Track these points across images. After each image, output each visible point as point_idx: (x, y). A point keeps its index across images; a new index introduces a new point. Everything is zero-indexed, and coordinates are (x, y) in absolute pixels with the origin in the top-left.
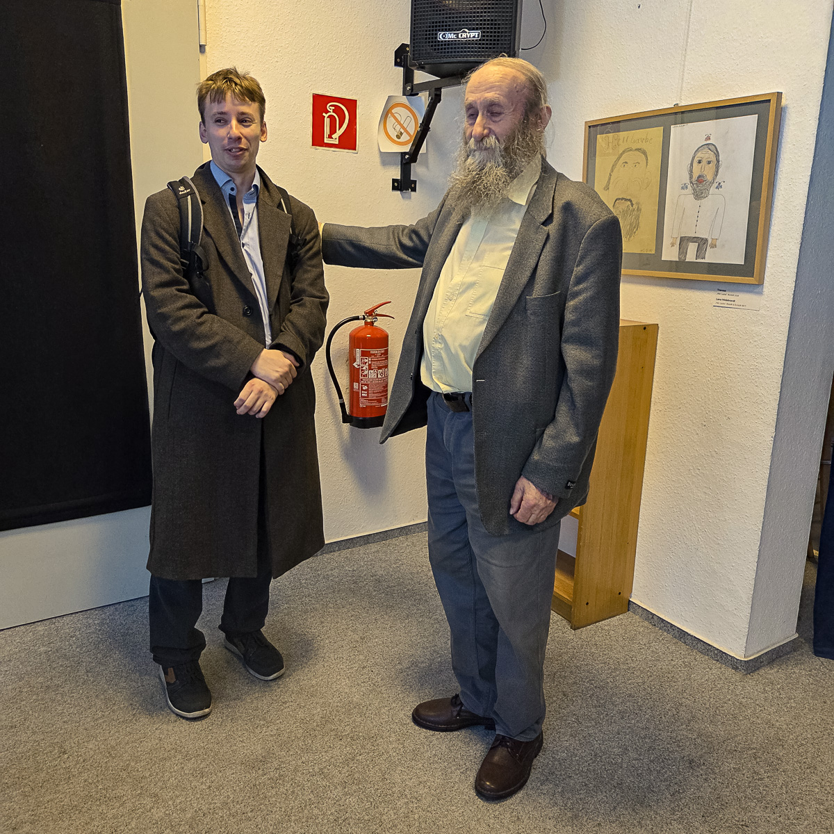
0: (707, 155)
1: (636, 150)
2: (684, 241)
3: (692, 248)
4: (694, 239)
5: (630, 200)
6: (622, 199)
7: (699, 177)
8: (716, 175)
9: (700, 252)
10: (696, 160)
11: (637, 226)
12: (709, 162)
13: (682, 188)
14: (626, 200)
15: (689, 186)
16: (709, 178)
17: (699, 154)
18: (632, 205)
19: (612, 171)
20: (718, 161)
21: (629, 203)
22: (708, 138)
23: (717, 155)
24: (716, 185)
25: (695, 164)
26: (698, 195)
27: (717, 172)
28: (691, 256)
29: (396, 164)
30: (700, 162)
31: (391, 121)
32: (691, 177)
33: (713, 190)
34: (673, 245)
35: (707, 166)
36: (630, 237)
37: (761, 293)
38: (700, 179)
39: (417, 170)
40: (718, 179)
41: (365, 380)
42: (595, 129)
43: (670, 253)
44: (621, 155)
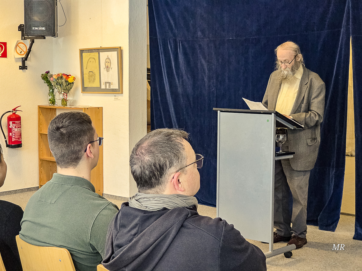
0: (108, 60)
1: (93, 58)
2: (106, 83)
4: (108, 83)
5: (93, 72)
9: (109, 85)
11: (95, 79)
14: (91, 72)
15: (105, 68)
16: (109, 66)
17: (107, 60)
19: (87, 63)
22: (108, 56)
24: (111, 68)
25: (106, 63)
26: (108, 71)
27: (111, 65)
29: (20, 61)
31: (18, 48)
32: (105, 66)
33: (110, 69)
34: (103, 84)
35: (108, 63)
36: (93, 82)
37: (123, 96)
38: (107, 67)
39: (27, 63)
40: (111, 67)
41: (14, 132)
42: (82, 51)
43: (103, 87)
44: (89, 59)
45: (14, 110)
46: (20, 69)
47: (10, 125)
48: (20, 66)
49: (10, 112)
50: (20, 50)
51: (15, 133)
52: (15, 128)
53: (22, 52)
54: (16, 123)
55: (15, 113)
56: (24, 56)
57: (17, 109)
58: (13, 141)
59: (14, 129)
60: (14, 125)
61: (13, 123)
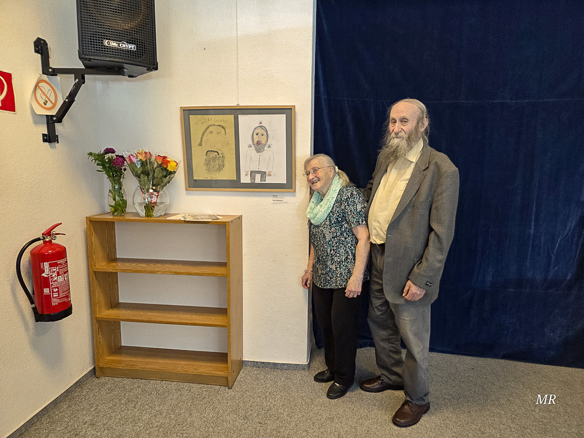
0: (260, 131)
1: (217, 125)
2: (253, 174)
3: (258, 176)
4: (258, 172)
5: (218, 152)
6: (212, 151)
7: (257, 142)
8: (267, 142)
9: (263, 178)
10: (255, 133)
11: (223, 166)
12: (262, 135)
13: (249, 147)
14: (214, 152)
15: (253, 146)
16: (263, 142)
17: (256, 131)
18: (219, 154)
19: (203, 135)
20: (267, 135)
21: (216, 153)
22: (261, 123)
23: (267, 132)
24: (268, 146)
25: (255, 135)
26: (258, 151)
27: (267, 140)
28: (258, 180)
29: (42, 123)
30: (257, 134)
31: (39, 92)
32: (253, 142)
33: (266, 148)
34: (246, 175)
35: (262, 137)
36: (219, 171)
37: (295, 196)
38: (258, 143)
40: (269, 143)
41: (55, 284)
42: (188, 113)
43: (245, 179)
44: (208, 127)
45: (48, 233)
46: (45, 141)
47: (44, 272)
48: (44, 135)
49: (39, 239)
50: (44, 97)
51: (58, 288)
52: (58, 274)
53: (47, 102)
54: (60, 264)
55: (50, 241)
56: (54, 112)
57: (56, 231)
58: (53, 304)
59: (55, 279)
60: (54, 270)
61: (51, 265)
